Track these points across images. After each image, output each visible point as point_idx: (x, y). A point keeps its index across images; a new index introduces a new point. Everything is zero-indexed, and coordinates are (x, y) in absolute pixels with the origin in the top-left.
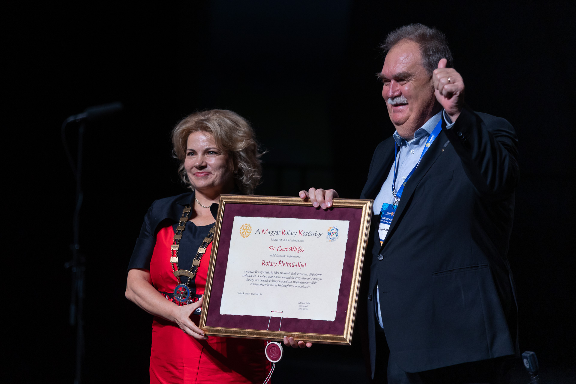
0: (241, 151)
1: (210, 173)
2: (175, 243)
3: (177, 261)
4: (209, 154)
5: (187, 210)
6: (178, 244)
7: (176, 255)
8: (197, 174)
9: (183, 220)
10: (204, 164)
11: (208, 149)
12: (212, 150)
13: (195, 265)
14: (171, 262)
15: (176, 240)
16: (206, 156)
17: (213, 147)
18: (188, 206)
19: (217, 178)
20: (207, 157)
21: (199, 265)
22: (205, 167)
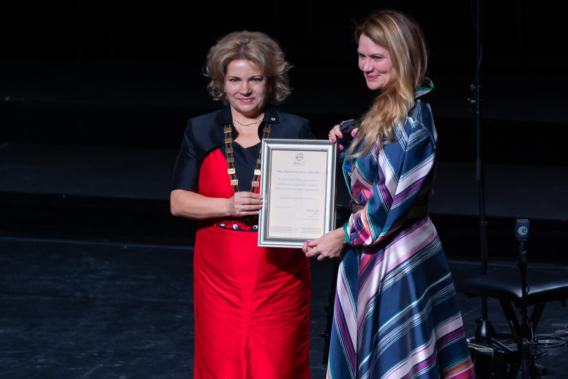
0: (281, 75)
1: (253, 99)
2: (231, 167)
3: (237, 184)
4: (253, 81)
5: (228, 131)
6: (234, 168)
7: (236, 178)
8: (243, 100)
9: (228, 141)
10: (250, 91)
11: (253, 77)
12: (257, 77)
13: (254, 186)
14: (231, 185)
15: (230, 164)
16: (250, 82)
17: (257, 74)
18: (227, 125)
19: (260, 103)
20: (251, 84)
21: (258, 187)
22: (251, 93)
